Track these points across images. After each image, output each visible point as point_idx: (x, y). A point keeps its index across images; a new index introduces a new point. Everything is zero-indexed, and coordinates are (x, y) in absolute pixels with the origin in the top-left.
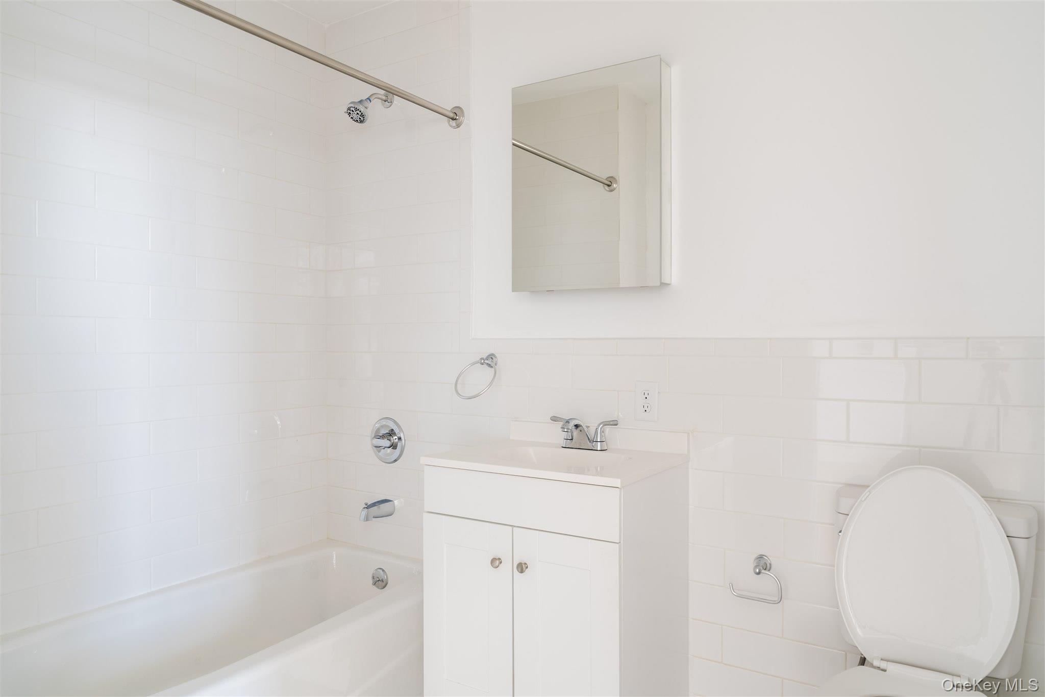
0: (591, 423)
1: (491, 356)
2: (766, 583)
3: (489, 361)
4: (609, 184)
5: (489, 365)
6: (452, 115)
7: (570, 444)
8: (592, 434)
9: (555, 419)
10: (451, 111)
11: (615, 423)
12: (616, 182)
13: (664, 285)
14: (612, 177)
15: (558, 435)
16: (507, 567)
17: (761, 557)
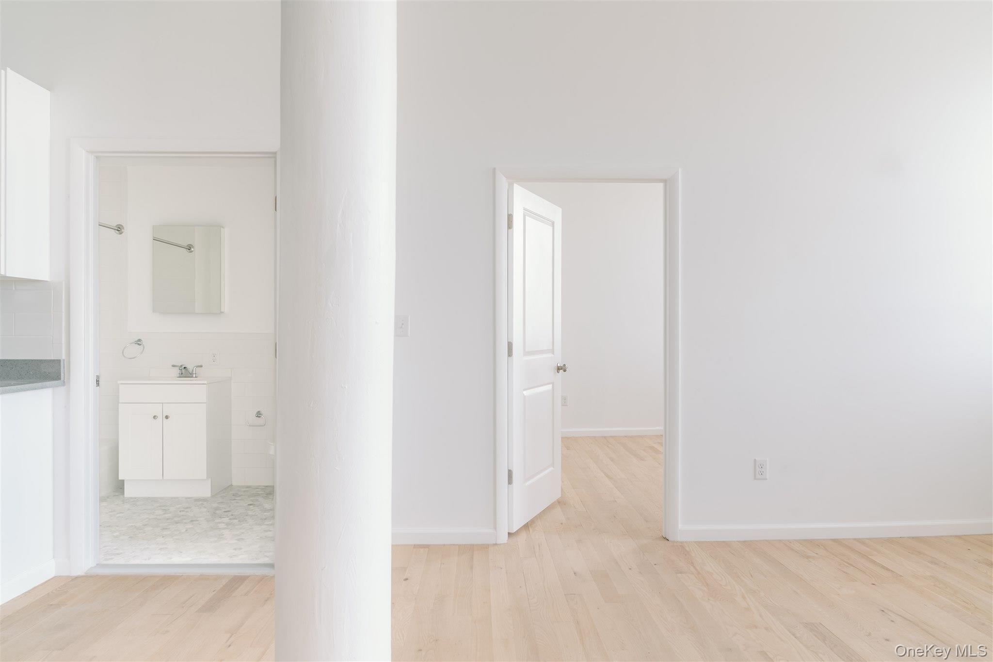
0: (190, 367)
1: (140, 340)
2: (260, 421)
3: (139, 342)
4: (189, 248)
5: (138, 344)
6: (117, 229)
7: (181, 375)
8: (191, 372)
9: (174, 366)
10: (116, 226)
11: (201, 366)
12: (193, 247)
13: (222, 312)
14: (191, 245)
15: (177, 371)
16: (160, 420)
17: (259, 412)
